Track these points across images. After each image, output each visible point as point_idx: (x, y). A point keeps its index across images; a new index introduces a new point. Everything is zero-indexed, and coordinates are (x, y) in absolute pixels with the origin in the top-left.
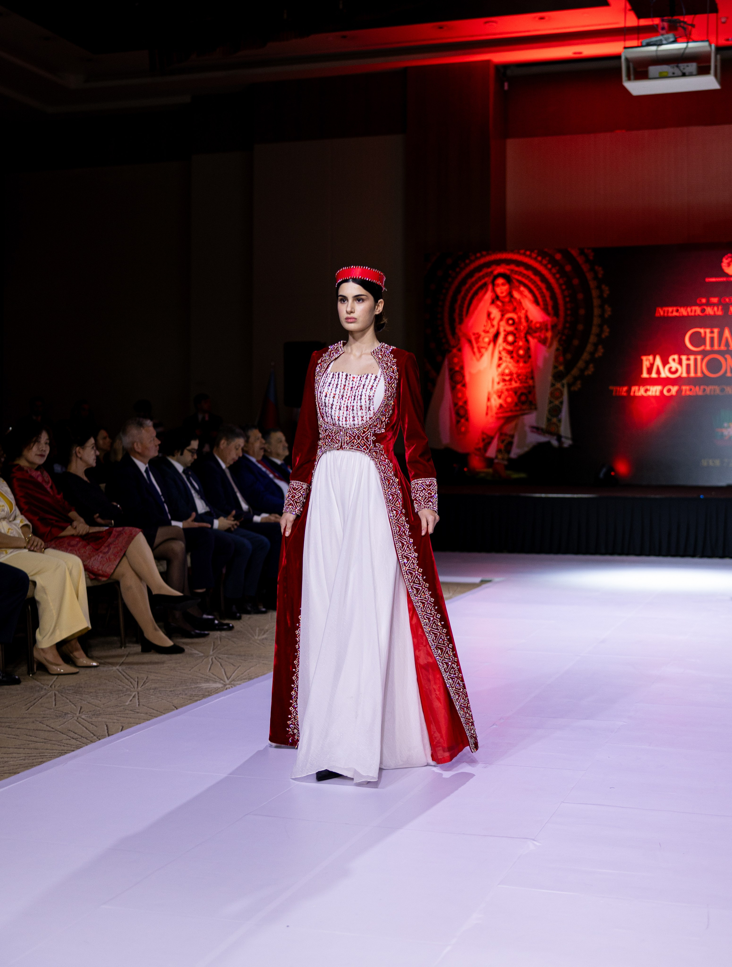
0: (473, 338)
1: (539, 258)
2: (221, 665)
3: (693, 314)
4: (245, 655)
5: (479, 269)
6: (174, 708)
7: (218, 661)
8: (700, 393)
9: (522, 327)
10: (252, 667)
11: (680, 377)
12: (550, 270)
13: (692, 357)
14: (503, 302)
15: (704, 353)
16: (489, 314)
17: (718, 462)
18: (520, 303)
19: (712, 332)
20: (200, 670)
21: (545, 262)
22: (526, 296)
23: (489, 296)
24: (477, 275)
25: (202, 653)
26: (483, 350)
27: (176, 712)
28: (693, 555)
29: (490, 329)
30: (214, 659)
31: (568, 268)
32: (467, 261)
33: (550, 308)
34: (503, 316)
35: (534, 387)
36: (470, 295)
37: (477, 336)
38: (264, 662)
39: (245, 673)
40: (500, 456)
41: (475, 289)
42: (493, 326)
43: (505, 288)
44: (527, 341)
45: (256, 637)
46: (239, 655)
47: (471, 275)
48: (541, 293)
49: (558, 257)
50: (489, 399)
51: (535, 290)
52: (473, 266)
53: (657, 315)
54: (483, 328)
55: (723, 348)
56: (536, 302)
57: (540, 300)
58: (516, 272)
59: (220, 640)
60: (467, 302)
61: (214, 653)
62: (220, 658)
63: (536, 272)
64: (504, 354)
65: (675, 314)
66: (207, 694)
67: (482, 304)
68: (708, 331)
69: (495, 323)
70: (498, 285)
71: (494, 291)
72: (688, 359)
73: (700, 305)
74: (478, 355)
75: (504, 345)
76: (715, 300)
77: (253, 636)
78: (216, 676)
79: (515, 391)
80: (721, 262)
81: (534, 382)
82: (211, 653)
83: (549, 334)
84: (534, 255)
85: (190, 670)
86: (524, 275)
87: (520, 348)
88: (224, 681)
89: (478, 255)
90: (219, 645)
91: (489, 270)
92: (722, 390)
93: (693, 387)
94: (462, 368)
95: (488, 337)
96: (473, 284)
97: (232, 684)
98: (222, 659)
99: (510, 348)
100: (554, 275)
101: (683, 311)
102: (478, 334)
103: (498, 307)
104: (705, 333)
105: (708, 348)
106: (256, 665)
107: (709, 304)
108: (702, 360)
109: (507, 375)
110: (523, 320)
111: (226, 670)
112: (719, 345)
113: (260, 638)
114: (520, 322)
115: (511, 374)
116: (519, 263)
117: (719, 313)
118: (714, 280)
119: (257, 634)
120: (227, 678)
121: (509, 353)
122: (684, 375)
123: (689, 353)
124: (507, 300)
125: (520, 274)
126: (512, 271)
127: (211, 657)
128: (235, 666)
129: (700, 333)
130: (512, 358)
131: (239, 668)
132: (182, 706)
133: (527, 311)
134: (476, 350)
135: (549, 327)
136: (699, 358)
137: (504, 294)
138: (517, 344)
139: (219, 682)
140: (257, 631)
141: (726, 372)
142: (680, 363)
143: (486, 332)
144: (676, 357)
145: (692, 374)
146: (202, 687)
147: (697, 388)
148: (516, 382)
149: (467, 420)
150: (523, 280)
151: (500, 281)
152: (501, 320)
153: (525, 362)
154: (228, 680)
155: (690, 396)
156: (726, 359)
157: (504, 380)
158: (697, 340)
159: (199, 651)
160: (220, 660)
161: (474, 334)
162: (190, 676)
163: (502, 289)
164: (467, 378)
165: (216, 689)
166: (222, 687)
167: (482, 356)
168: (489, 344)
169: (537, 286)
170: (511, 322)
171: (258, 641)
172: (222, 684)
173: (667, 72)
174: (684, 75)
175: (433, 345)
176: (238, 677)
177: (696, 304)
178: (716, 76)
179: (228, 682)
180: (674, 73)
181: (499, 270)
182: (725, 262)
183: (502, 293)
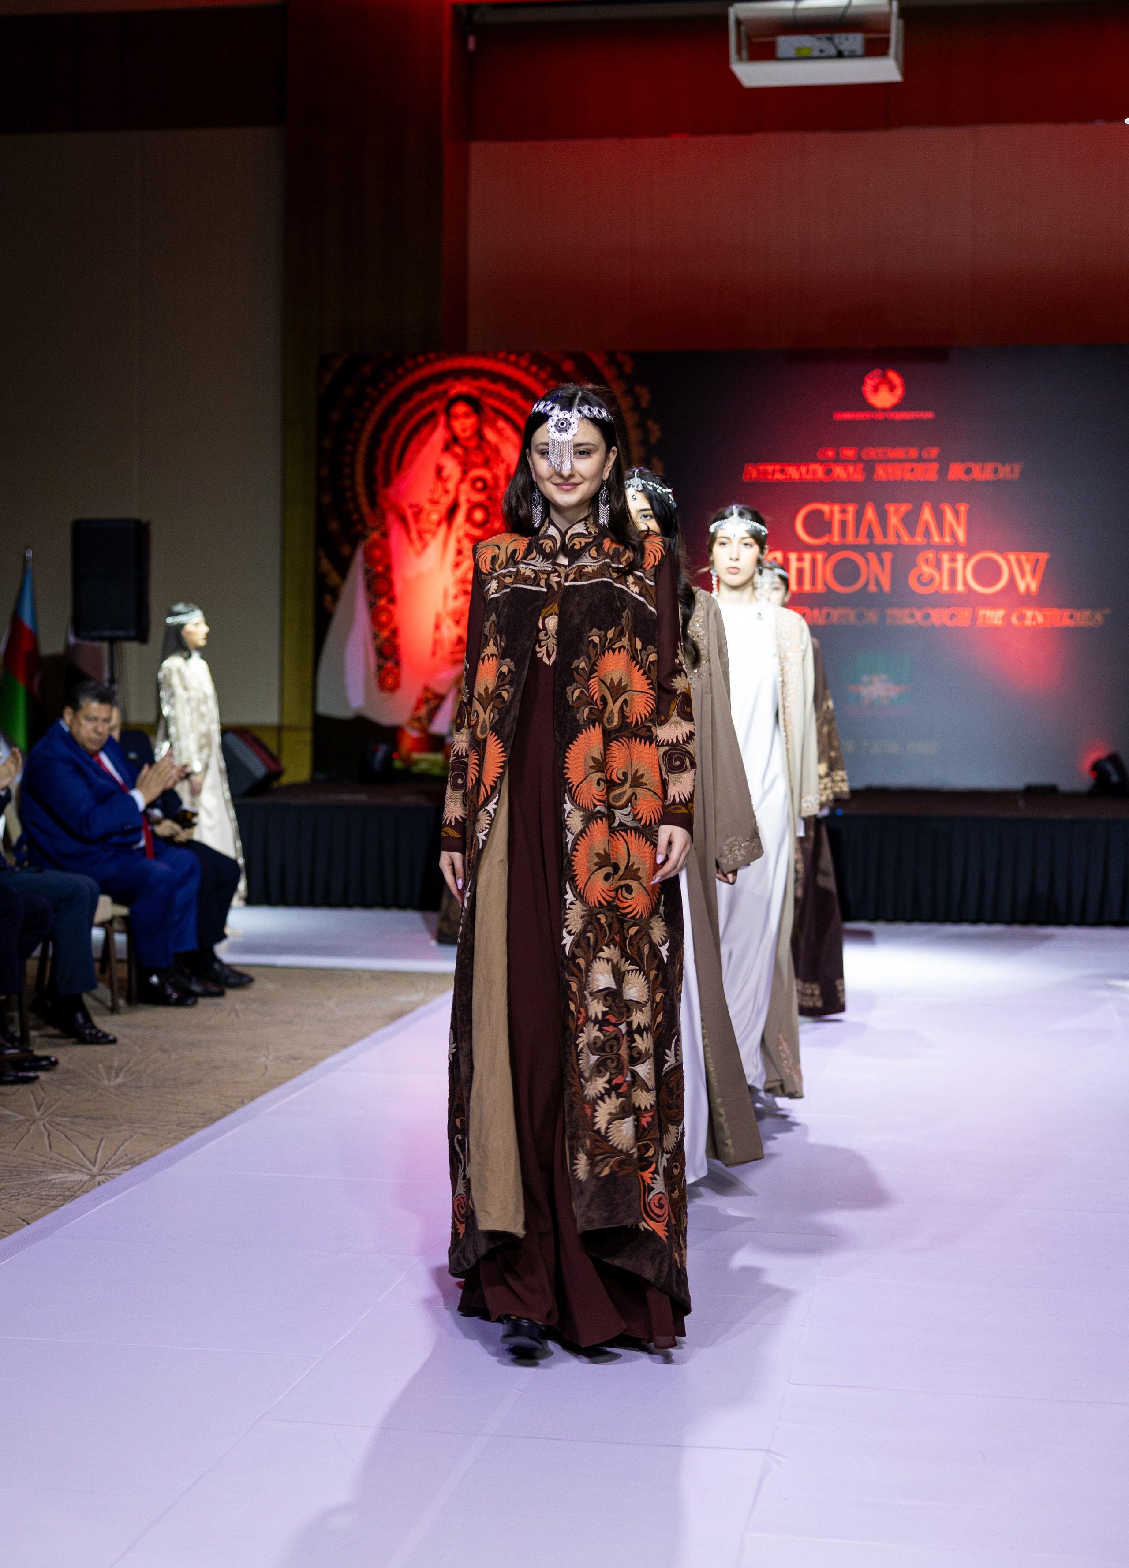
0: (409, 513)
1: (534, 369)
2: (66, 1136)
3: (809, 477)
4: (102, 1118)
5: (421, 385)
6: (22, 1222)
7: (58, 1130)
8: (822, 621)
9: (499, 492)
10: (126, 1140)
13: (807, 556)
14: (465, 448)
15: (829, 549)
16: (439, 470)
18: (496, 450)
19: (843, 511)
20: (32, 1148)
21: (543, 375)
22: (507, 439)
23: (439, 436)
24: (418, 397)
25: (21, 1114)
26: (428, 537)
27: (27, 1230)
29: (440, 497)
30: (47, 1126)
32: (400, 370)
34: (465, 473)
36: (404, 434)
37: (416, 509)
38: (141, 1130)
39: (118, 1153)
41: (413, 422)
42: (447, 492)
43: (470, 422)
45: (106, 1083)
46: (91, 1118)
47: (406, 396)
50: (437, 627)
52: (409, 380)
53: (745, 478)
54: (427, 495)
55: (863, 540)
58: (491, 394)
59: (43, 1089)
60: (398, 447)
61: (42, 1115)
62: (58, 1124)
63: (528, 394)
64: (466, 544)
65: (778, 476)
66: (67, 1193)
67: (426, 451)
68: (837, 508)
69: (451, 485)
70: (457, 417)
71: (449, 427)
72: (800, 559)
73: (821, 463)
74: (418, 545)
75: (468, 527)
76: (850, 453)
77: (99, 1080)
78: (67, 1159)
80: (862, 383)
82: (38, 1114)
84: (524, 362)
85: (15, 1149)
86: (504, 400)
88: (88, 1169)
89: (421, 359)
90: (44, 1099)
91: (441, 388)
92: (860, 616)
94: (389, 568)
95: (438, 511)
96: (411, 414)
97: (104, 1174)
98: (64, 1126)
99: (476, 532)
101: (793, 472)
102: (417, 506)
103: (455, 456)
104: (832, 512)
105: (836, 539)
106: (132, 1137)
107: (838, 460)
108: (825, 561)
109: (472, 583)
110: (501, 479)
111: (81, 1146)
112: (857, 534)
113: (112, 1083)
114: (496, 485)
116: (495, 377)
117: (858, 477)
119: (104, 1075)
120: (90, 1162)
121: (477, 542)
123: (801, 548)
124: (473, 444)
125: (498, 396)
126: (483, 390)
127: (41, 1123)
128: (93, 1139)
129: (820, 513)
131: (103, 1143)
132: (36, 1218)
133: (508, 466)
134: (414, 535)
136: (820, 557)
137: (468, 434)
138: (489, 525)
139: (79, 1171)
140: (102, 1071)
141: (867, 584)
143: (434, 502)
145: (807, 587)
146: (53, 1181)
149: (398, 664)
150: (503, 408)
151: (460, 409)
152: (462, 480)
154: (94, 1166)
156: (867, 561)
157: (465, 593)
158: (817, 525)
159: (11, 1110)
160: (60, 1128)
161: (411, 506)
162: (21, 1160)
163: (464, 425)
164: (399, 588)
165: (81, 1184)
166: (88, 1180)
167: (425, 546)
168: (439, 524)
170: (479, 485)
171: (113, 1091)
172: (88, 1174)
173: (810, 49)
174: (840, 55)
175: (334, 525)
176: (110, 1159)
177: (815, 461)
178: (896, 59)
179: (95, 1170)
180: (822, 51)
181: (459, 388)
182: (870, 384)
183: (464, 430)
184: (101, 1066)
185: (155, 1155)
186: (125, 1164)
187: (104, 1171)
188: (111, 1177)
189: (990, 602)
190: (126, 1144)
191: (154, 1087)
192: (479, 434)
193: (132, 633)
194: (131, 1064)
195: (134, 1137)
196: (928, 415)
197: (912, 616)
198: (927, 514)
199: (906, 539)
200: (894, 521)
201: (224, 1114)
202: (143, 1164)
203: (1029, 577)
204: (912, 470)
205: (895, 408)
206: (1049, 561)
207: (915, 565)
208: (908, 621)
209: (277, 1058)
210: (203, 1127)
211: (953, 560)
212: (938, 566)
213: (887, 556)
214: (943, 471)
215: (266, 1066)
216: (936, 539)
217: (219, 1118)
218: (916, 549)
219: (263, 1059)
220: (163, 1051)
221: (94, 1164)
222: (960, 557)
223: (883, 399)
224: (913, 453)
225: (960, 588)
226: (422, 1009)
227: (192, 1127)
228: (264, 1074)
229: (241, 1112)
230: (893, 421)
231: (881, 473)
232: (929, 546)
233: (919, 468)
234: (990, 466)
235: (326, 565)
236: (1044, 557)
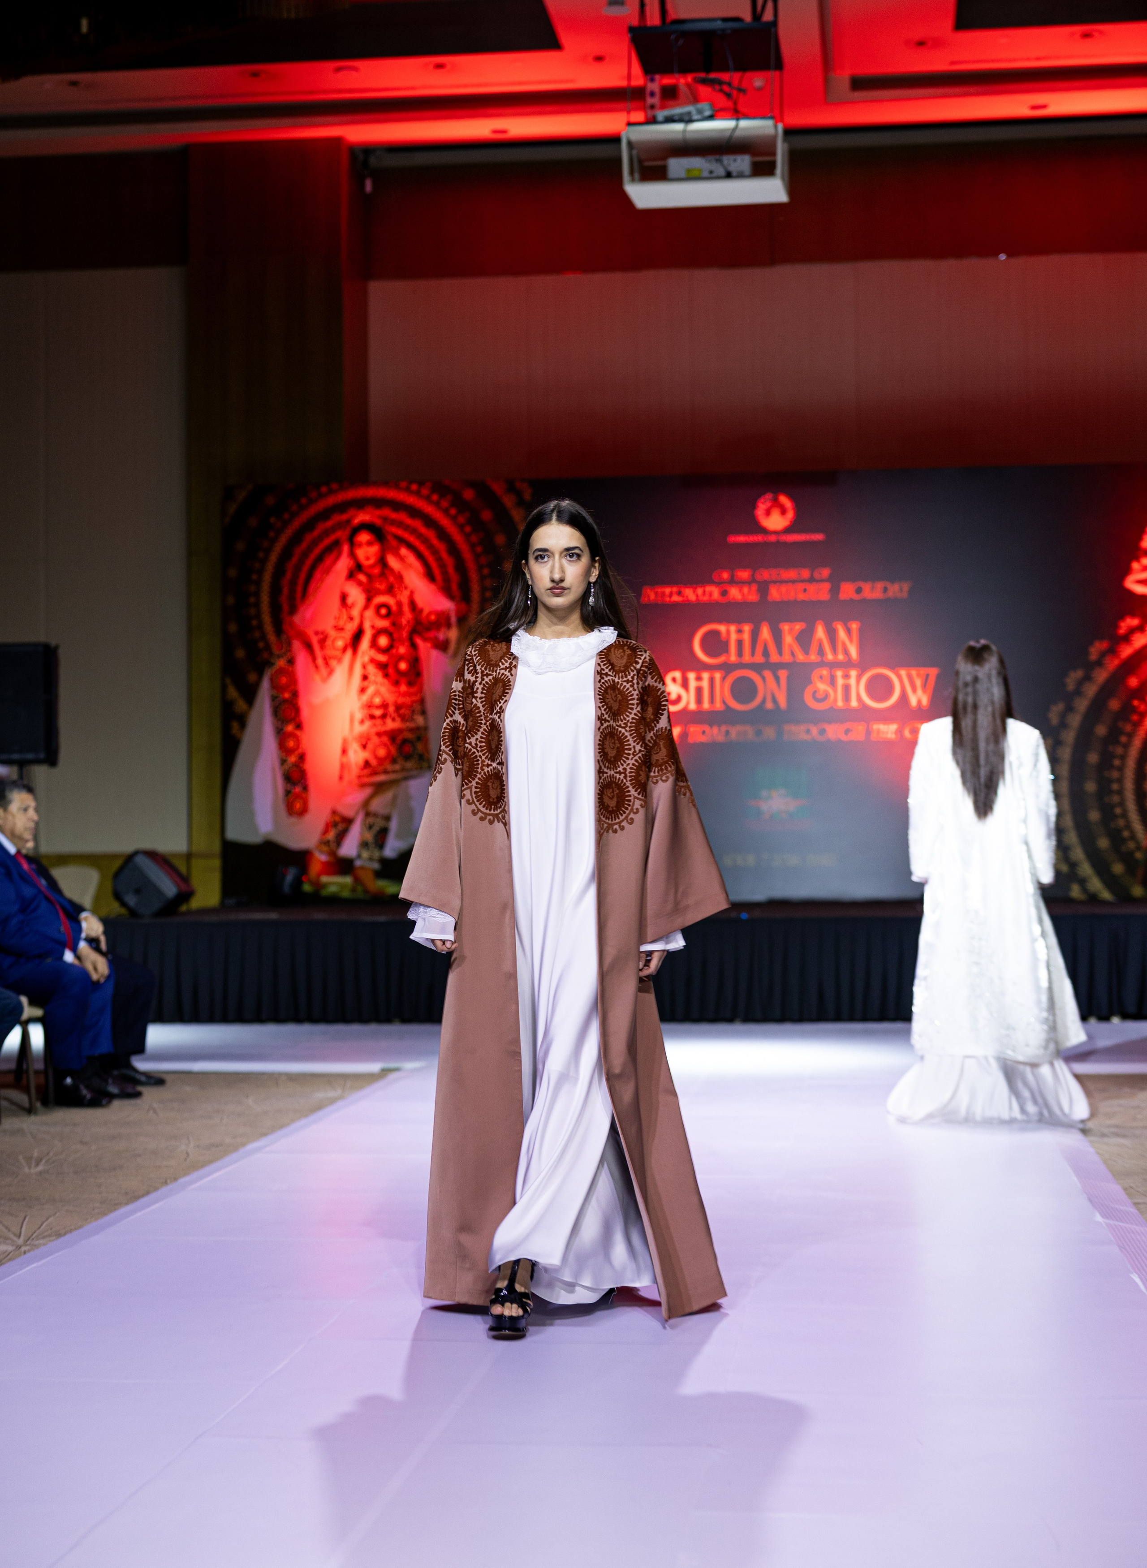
0: (315, 640)
1: (435, 497)
3: (706, 598)
5: (325, 515)
8: (720, 738)
9: (404, 621)
10: (50, 1216)
11: (685, 710)
12: (454, 519)
13: (706, 676)
14: (368, 576)
15: (727, 668)
16: (344, 597)
17: (751, 860)
18: (400, 577)
19: (740, 631)
21: (445, 504)
22: (410, 566)
23: (343, 564)
24: (321, 527)
26: (333, 663)
28: (730, 1019)
29: (345, 624)
31: (487, 515)
32: (304, 501)
33: (454, 586)
34: (369, 600)
35: (426, 728)
36: (309, 562)
37: (321, 636)
38: (65, 1208)
39: (43, 1227)
40: (365, 854)
41: (317, 551)
42: (351, 619)
43: (374, 549)
44: (414, 646)
45: (27, 1170)
46: (13, 1200)
47: (310, 525)
48: (439, 559)
49: (469, 494)
50: (344, 751)
51: (427, 554)
52: (313, 510)
53: (644, 600)
54: (332, 622)
55: (759, 658)
56: (429, 576)
57: (437, 572)
58: (393, 522)
60: (303, 576)
63: (430, 522)
64: (372, 670)
65: (676, 598)
67: (330, 579)
68: (733, 628)
69: (355, 613)
70: (360, 545)
71: (352, 555)
72: (699, 678)
73: (719, 583)
74: (324, 671)
75: (373, 653)
76: (744, 575)
77: (19, 1169)
79: (393, 735)
80: (754, 506)
81: (426, 719)
83: (453, 634)
84: (425, 491)
86: (407, 528)
87: (401, 658)
88: (12, 1241)
89: (324, 489)
91: (344, 517)
92: (758, 733)
93: (707, 728)
94: (295, 694)
95: (344, 638)
96: (315, 543)
99: (382, 658)
100: (461, 527)
101: (690, 594)
102: (322, 633)
103: (360, 583)
104: (728, 632)
105: (733, 658)
107: (733, 581)
108: (723, 679)
109: (378, 707)
110: (406, 609)
112: (753, 654)
114: (400, 612)
115: (384, 706)
116: (397, 506)
117: (753, 597)
118: (742, 539)
121: (382, 667)
122: (693, 706)
123: (700, 667)
124: (376, 571)
125: (399, 524)
126: (385, 519)
128: (16, 1217)
129: (717, 633)
130: (386, 676)
133: (412, 593)
134: (320, 661)
135: (454, 619)
136: (718, 676)
137: (371, 561)
138: (394, 651)
141: (764, 701)
142: (685, 685)
143: (339, 629)
144: (677, 674)
145: (706, 705)
147: (715, 730)
148: (394, 720)
149: (305, 788)
150: (406, 536)
151: (364, 537)
152: (366, 607)
153: (410, 684)
154: (19, 1238)
155: (702, 744)
156: (764, 678)
157: (372, 717)
158: (714, 644)
161: (317, 633)
163: (367, 552)
164: (305, 713)
165: (6, 1253)
167: (331, 672)
168: (344, 650)
169: (431, 547)
170: (383, 611)
171: (34, 1177)
172: (13, 1245)
173: (701, 170)
174: (729, 175)
175: (240, 653)
176: (34, 1232)
177: (711, 582)
178: (783, 178)
179: (20, 1241)
180: (711, 172)
181: (362, 517)
182: (762, 507)
183: (368, 559)
184: (21, 1157)
185: (80, 1227)
186: (49, 1236)
187: (28, 1242)
188: (37, 1246)
189: (885, 716)
190: (50, 1220)
191: (76, 1172)
192: (382, 562)
193: (42, 756)
194: (51, 1154)
195: (58, 1214)
196: (819, 537)
197: (808, 731)
198: (820, 632)
199: (801, 657)
200: (788, 639)
201: (148, 1193)
202: (67, 1237)
203: (920, 692)
204: (805, 590)
205: (787, 530)
206: (938, 677)
207: (810, 682)
208: (804, 737)
209: (198, 1146)
210: (127, 1204)
211: (847, 676)
212: (832, 682)
213: (783, 674)
214: (835, 591)
215: (188, 1154)
216: (830, 657)
217: (143, 1196)
218: (810, 667)
219: (183, 1147)
220: (82, 1142)
221: (19, 1236)
222: (853, 673)
223: (775, 522)
224: (805, 573)
225: (854, 703)
226: (340, 1103)
227: (116, 1204)
228: (186, 1160)
229: (164, 1190)
230: (785, 543)
231: (775, 593)
232: (823, 664)
233: (812, 588)
234: (880, 585)
235: (233, 693)
236: (933, 672)
